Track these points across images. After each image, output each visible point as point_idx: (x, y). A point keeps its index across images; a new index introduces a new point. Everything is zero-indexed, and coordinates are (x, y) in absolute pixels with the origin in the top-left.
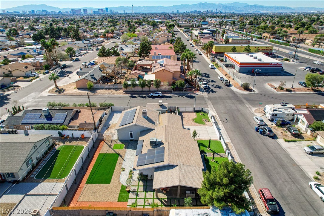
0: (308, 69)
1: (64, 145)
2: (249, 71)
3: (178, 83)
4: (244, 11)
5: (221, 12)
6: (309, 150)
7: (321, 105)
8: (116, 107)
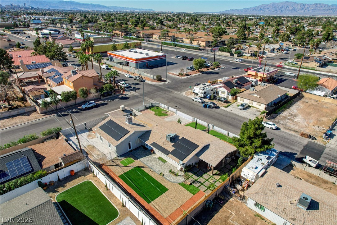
0: (179, 58)
1: (59, 193)
2: (144, 66)
3: (106, 87)
4: (60, 7)
5: (32, 8)
6: (242, 107)
7: (219, 79)
8: (65, 130)
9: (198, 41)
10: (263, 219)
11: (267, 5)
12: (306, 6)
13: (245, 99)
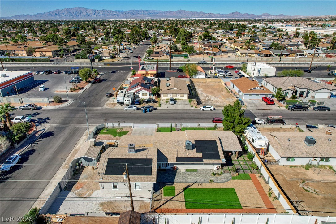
0: (41, 73)
9: (41, 51)
10: (296, 167)
11: (62, 10)
12: (97, 12)
13: (168, 95)
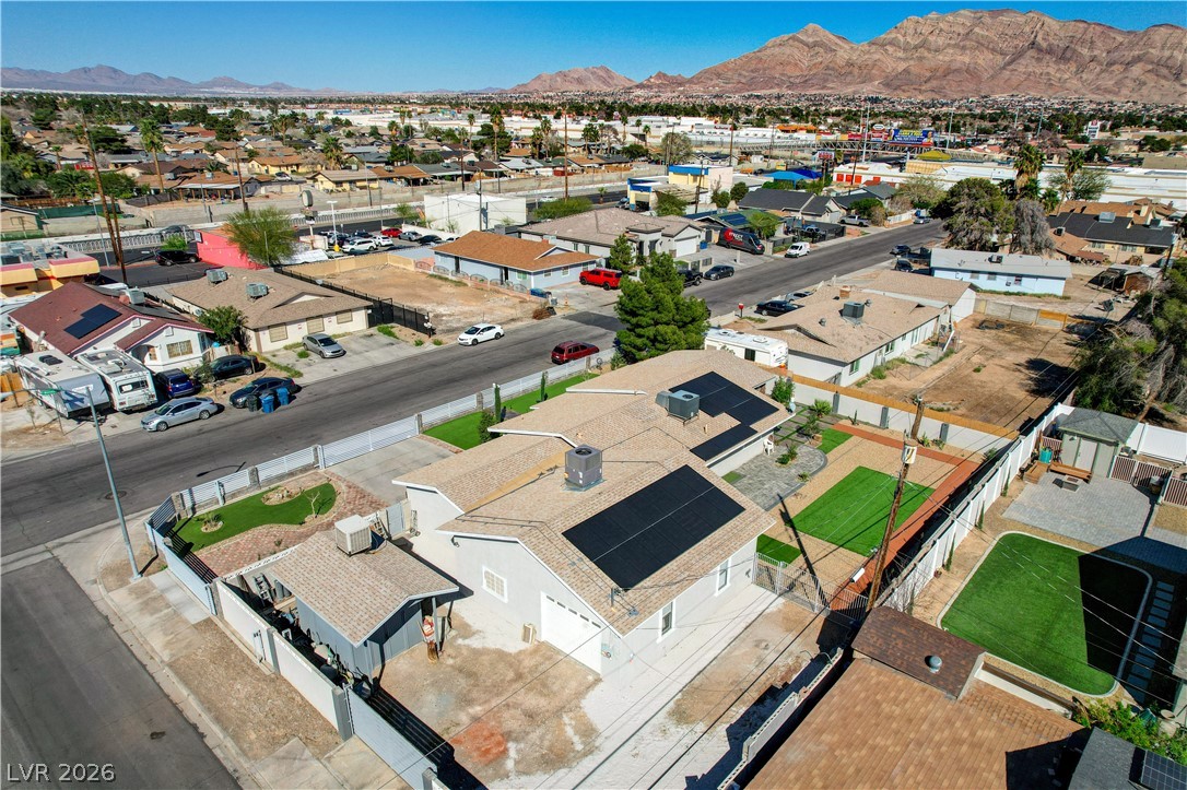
13: (288, 327)
